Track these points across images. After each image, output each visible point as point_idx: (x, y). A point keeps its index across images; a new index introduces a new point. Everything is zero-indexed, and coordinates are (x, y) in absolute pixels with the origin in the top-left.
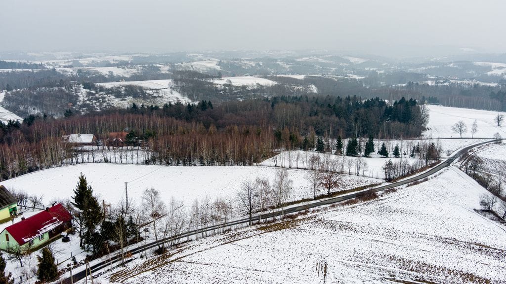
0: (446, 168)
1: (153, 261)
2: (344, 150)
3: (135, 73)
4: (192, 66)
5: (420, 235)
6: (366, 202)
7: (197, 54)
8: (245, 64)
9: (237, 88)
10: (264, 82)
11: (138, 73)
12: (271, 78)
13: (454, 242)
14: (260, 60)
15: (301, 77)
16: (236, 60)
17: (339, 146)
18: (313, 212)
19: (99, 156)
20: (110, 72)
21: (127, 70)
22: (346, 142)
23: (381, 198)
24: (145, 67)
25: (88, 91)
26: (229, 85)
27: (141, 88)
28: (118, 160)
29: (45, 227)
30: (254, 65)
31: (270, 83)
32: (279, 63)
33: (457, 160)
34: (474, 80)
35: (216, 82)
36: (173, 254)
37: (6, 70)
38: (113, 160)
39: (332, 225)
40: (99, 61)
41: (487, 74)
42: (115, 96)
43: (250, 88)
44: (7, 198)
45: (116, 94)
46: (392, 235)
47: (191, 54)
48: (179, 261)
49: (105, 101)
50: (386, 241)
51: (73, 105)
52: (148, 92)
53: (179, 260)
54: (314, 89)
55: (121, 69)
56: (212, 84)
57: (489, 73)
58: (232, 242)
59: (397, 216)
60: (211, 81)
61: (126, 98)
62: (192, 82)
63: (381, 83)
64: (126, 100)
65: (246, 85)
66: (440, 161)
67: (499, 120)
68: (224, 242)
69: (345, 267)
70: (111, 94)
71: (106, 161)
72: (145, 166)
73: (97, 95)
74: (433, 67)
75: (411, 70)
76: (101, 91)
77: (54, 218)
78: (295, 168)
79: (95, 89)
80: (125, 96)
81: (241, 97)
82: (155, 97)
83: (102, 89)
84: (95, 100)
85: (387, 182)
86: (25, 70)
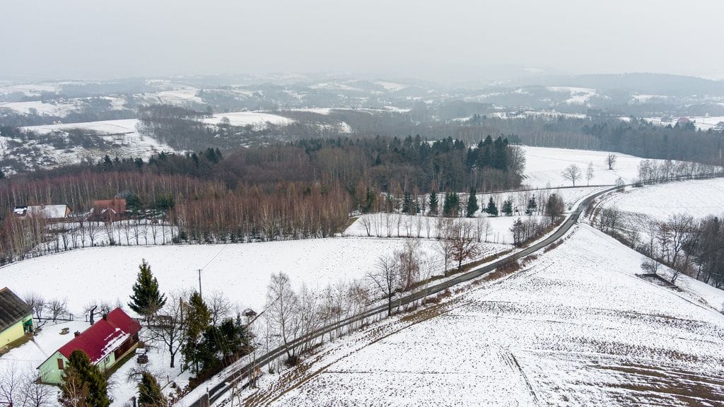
0: (574, 226)
1: (289, 376)
2: (440, 209)
3: (72, 111)
4: (159, 98)
5: (597, 311)
6: (510, 275)
7: (162, 81)
8: (237, 93)
9: (238, 128)
10: (276, 120)
11: (78, 110)
12: (283, 114)
13: (635, 316)
14: (259, 87)
15: (325, 111)
16: (224, 88)
17: (434, 204)
18: (457, 292)
19: (101, 236)
20: (31, 109)
21: (59, 106)
22: (441, 199)
23: (525, 269)
24: (87, 101)
25: (10, 139)
26: (225, 125)
27: (93, 133)
28: (133, 241)
29: (110, 343)
30: (251, 95)
31: (286, 121)
32: (287, 91)
33: (582, 214)
34: (554, 111)
35: (206, 120)
36: (311, 364)
38: (124, 241)
39: (489, 306)
40: (6, 93)
41: (566, 103)
42: (54, 146)
43: (257, 129)
44: (18, 306)
45: (57, 143)
46: (567, 313)
47: (153, 81)
48: (325, 372)
49: (40, 155)
50: (563, 320)
52: (105, 138)
53: (325, 370)
54: (346, 128)
55: (47, 105)
56: (201, 124)
57: (569, 101)
58: (378, 340)
59: (557, 289)
60: (199, 120)
61: (73, 149)
62: (171, 121)
63: (433, 117)
64: (73, 152)
65: (251, 124)
66: (564, 218)
67: (610, 162)
68: (370, 341)
69: (537, 357)
70: (48, 142)
71: (112, 243)
72: (175, 247)
73: (26, 146)
74: (497, 94)
75: (468, 99)
76: (30, 139)
77: (117, 329)
78: (395, 237)
79: (21, 136)
80: (71, 145)
81: (247, 143)
82: (117, 146)
83: (31, 135)
84: (23, 153)
85: (517, 247)
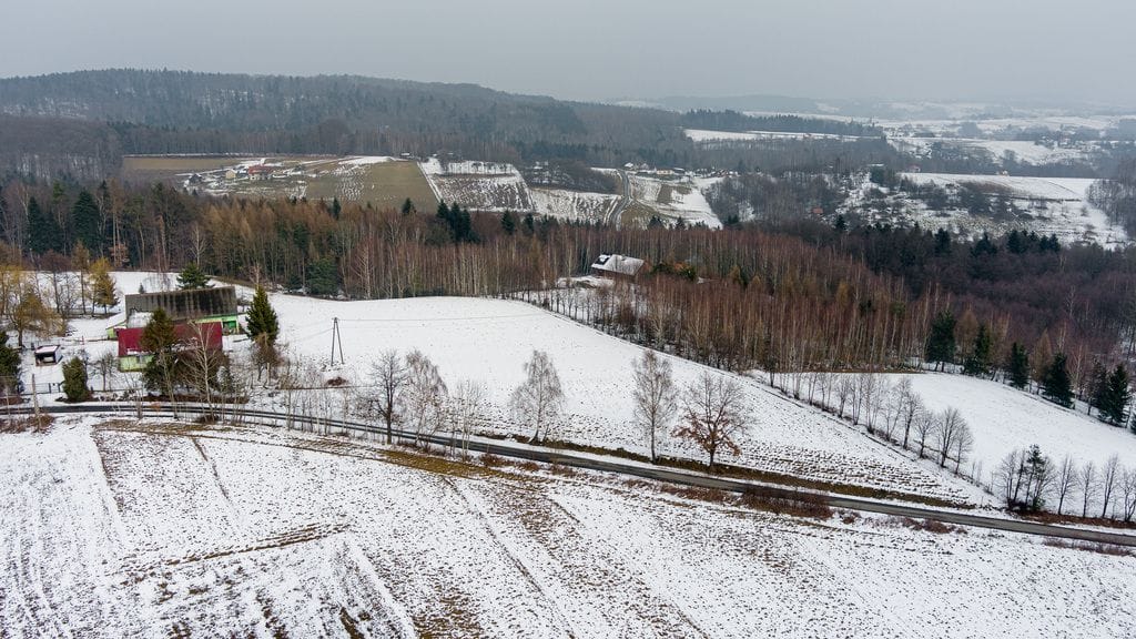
1: (178, 426)
3: (1072, 160)
25: (875, 186)
27: (1005, 194)
37: (791, 135)
42: (928, 204)
45: (932, 200)
48: (195, 439)
49: (899, 213)
51: (825, 214)
52: (1017, 203)
55: (1040, 147)
61: (952, 213)
64: (949, 216)
70: (923, 198)
73: (890, 199)
76: (902, 190)
79: (892, 184)
80: (952, 206)
82: (1030, 218)
83: (907, 186)
84: (876, 207)
85: (1009, 510)
86: (830, 136)
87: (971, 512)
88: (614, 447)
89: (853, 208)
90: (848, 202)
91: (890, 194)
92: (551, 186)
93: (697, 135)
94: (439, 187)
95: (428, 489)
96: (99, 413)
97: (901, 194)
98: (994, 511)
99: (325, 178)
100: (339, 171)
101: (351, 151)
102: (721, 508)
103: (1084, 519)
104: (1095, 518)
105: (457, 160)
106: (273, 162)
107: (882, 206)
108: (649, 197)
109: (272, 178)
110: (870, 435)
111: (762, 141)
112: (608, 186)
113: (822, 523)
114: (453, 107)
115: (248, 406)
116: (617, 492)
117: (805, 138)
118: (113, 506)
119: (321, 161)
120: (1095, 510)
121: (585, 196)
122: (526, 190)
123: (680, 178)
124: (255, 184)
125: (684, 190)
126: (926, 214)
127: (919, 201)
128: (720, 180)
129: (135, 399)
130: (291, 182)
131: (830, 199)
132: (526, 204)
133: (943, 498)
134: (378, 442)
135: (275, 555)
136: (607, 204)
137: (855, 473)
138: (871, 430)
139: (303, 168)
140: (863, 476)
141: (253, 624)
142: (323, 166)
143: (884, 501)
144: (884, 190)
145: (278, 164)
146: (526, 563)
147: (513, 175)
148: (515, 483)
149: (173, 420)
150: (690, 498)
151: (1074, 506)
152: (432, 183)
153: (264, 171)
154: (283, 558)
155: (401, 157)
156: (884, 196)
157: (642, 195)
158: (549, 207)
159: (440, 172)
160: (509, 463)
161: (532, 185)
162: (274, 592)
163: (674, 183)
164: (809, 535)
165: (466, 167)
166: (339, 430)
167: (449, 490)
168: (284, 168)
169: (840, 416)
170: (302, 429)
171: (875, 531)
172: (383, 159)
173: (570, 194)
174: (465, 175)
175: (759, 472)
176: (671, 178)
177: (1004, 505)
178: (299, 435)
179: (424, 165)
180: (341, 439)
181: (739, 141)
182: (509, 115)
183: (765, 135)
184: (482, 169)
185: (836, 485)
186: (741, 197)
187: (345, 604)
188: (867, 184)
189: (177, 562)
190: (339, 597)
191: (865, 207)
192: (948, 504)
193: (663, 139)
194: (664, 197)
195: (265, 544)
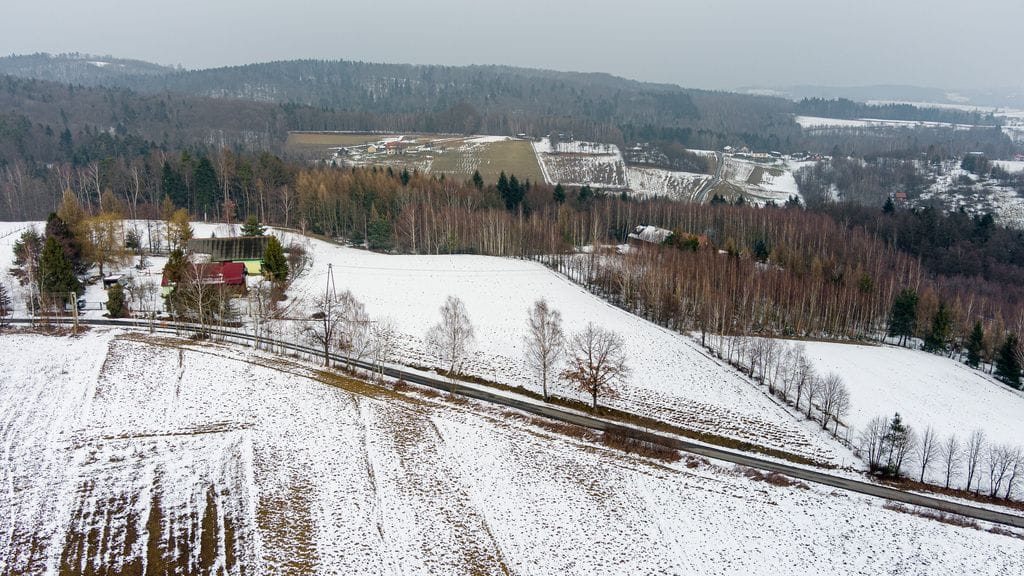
49: (985, 200)
73: (978, 186)
83: (999, 174)
85: (870, 474)
86: (943, 125)
87: (832, 472)
88: (515, 385)
89: (938, 194)
90: (934, 187)
91: (980, 181)
92: (647, 165)
93: (806, 122)
94: (546, 164)
95: (334, 404)
96: (126, 327)
97: (991, 181)
98: (854, 473)
99: (449, 154)
100: (462, 148)
101: (476, 131)
102: (578, 442)
103: (946, 490)
104: (959, 490)
105: (567, 140)
106: (408, 139)
107: (968, 193)
108: (740, 178)
109: (406, 153)
110: (770, 395)
111: (872, 128)
112: (702, 166)
113: (666, 465)
114: (579, 93)
115: (241, 330)
116: (492, 420)
117: (916, 126)
118: (92, 392)
119: (449, 139)
120: (959, 483)
121: (677, 175)
122: (624, 168)
123: (775, 160)
124: (391, 157)
125: (776, 172)
126: (1014, 202)
127: (1007, 189)
128: (812, 164)
129: (159, 319)
130: (420, 156)
131: (915, 183)
132: (621, 181)
133: (806, 456)
134: (318, 364)
135: (185, 440)
136: (696, 182)
137: (732, 425)
138: (772, 391)
139: (432, 145)
140: (737, 429)
141: (141, 488)
142: (450, 144)
143: (747, 454)
144: (973, 177)
145: (413, 141)
146: (376, 468)
147: (615, 154)
148: (411, 406)
149: (174, 336)
150: (554, 431)
151: (936, 475)
152: (541, 160)
153: (398, 146)
154: (190, 443)
155: (518, 137)
156: (973, 183)
157: (733, 175)
158: (642, 185)
159: (548, 151)
160: (414, 389)
161: (629, 164)
162: (170, 468)
163: (769, 165)
164: (645, 473)
165: (574, 147)
166: (292, 352)
167: (351, 406)
168: (417, 144)
169: (751, 377)
170: (266, 350)
171: (714, 477)
172: (501, 138)
173: (663, 173)
174: (571, 153)
175: (636, 417)
176: (766, 160)
177: (866, 469)
178: (260, 353)
179: (536, 144)
180: (291, 360)
181: (846, 128)
182: (631, 101)
183: (876, 122)
184: (587, 149)
185: (706, 435)
186: (829, 180)
187: (216, 482)
188: (958, 171)
189: (112, 438)
190: (214, 477)
191: (951, 193)
192: (810, 462)
193: (771, 124)
194: (755, 178)
195: (183, 431)
